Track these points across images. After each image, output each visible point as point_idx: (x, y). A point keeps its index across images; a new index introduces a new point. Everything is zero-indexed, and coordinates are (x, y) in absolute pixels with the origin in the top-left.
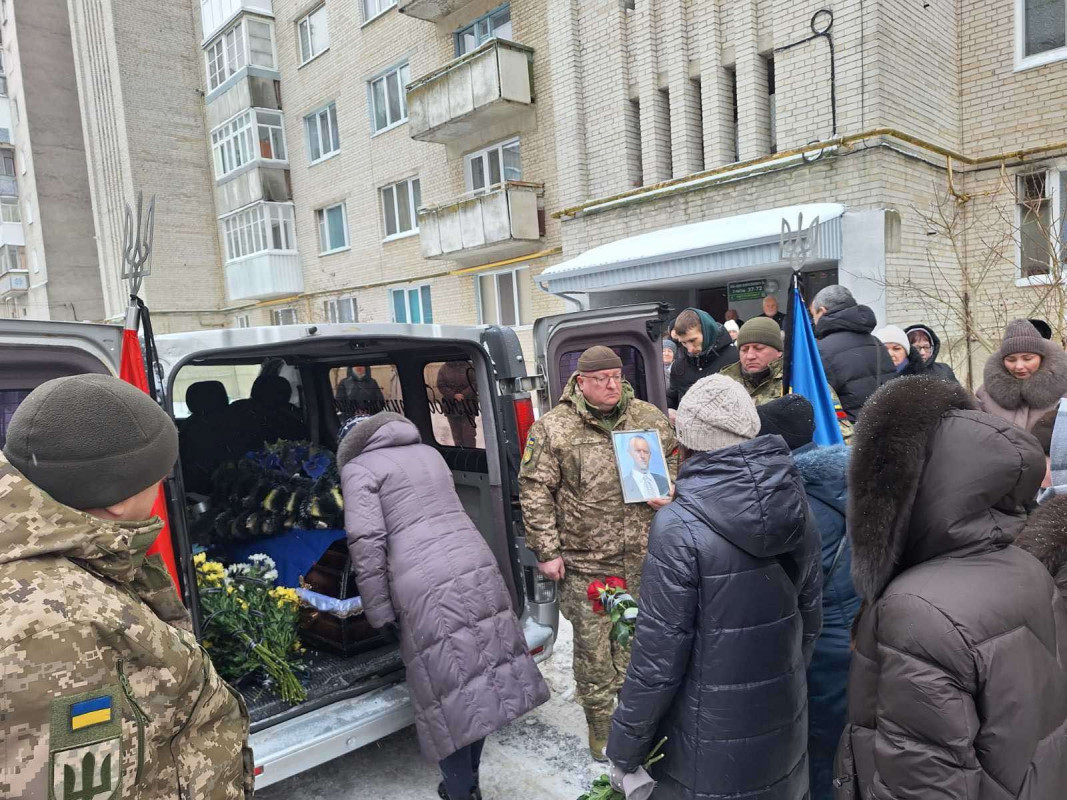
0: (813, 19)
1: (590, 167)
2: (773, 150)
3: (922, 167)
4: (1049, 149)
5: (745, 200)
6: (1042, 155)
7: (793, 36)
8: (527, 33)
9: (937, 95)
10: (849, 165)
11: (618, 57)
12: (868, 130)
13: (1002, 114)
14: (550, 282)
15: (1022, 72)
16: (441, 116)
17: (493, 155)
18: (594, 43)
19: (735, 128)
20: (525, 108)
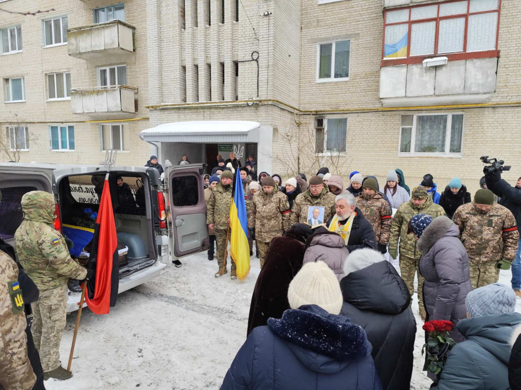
0: (252, 54)
1: (163, 89)
2: (237, 99)
3: (286, 112)
4: (324, 111)
5: (226, 115)
6: (323, 113)
7: (245, 58)
8: (132, 19)
9: (292, 87)
10: (262, 109)
11: (177, 48)
12: (269, 98)
13: (312, 96)
14: (144, 136)
15: (318, 84)
16: (86, 48)
17: (112, 71)
18: (167, 39)
19: (223, 86)
20: (131, 53)
